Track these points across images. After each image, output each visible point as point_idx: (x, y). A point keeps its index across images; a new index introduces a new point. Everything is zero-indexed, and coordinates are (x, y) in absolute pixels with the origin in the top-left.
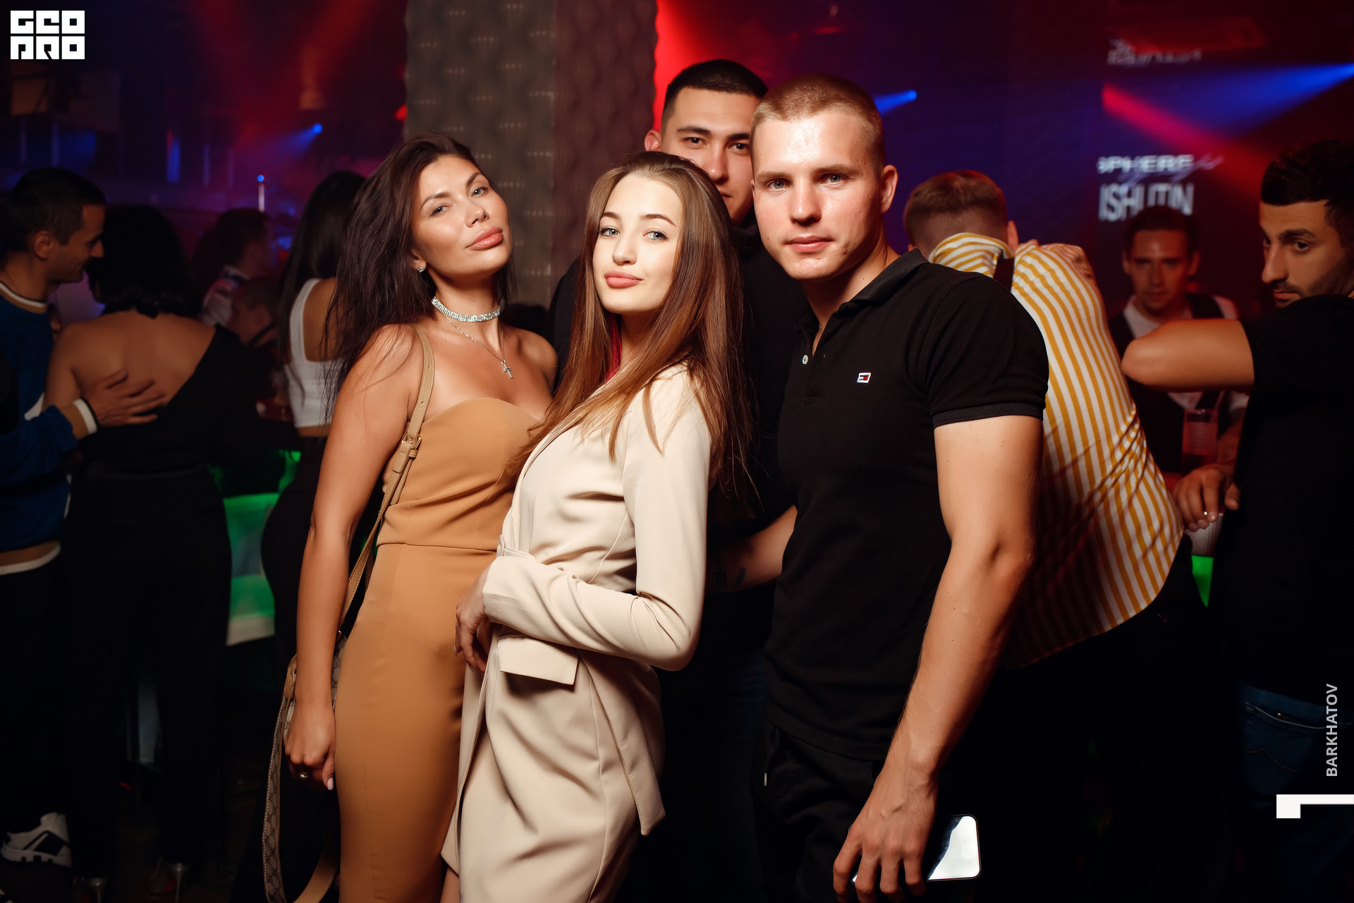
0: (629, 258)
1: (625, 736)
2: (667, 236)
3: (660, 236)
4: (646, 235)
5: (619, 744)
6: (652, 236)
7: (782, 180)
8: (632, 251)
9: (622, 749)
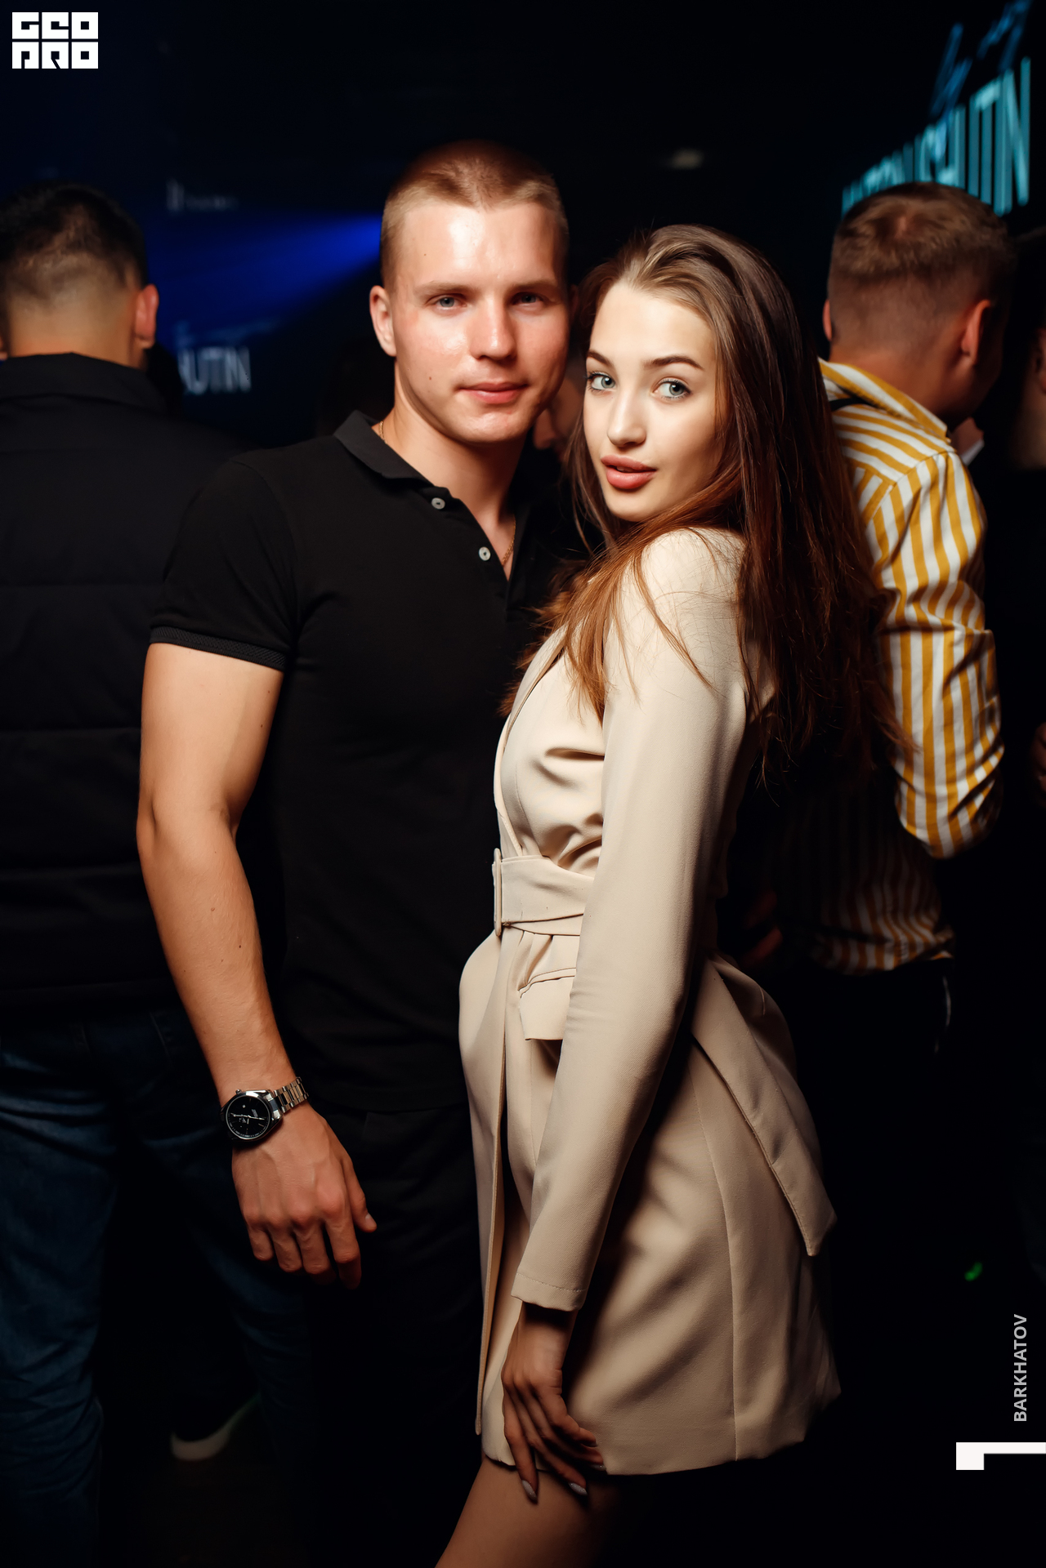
0: (636, 435)
1: (756, 1103)
2: (690, 388)
3: (680, 388)
4: (657, 388)
5: (749, 1116)
6: (665, 390)
7: (456, 296)
8: (638, 421)
9: (755, 1123)
